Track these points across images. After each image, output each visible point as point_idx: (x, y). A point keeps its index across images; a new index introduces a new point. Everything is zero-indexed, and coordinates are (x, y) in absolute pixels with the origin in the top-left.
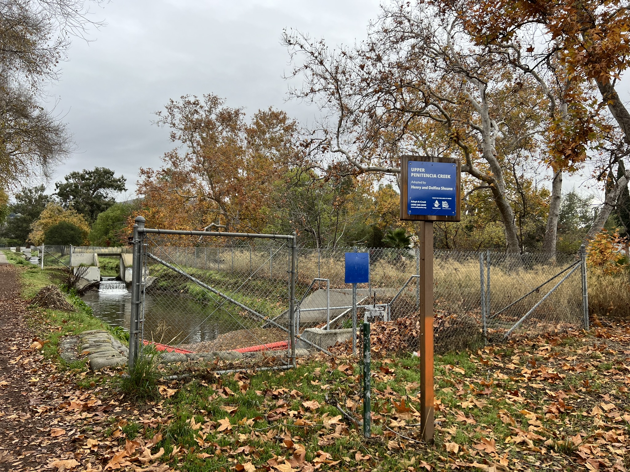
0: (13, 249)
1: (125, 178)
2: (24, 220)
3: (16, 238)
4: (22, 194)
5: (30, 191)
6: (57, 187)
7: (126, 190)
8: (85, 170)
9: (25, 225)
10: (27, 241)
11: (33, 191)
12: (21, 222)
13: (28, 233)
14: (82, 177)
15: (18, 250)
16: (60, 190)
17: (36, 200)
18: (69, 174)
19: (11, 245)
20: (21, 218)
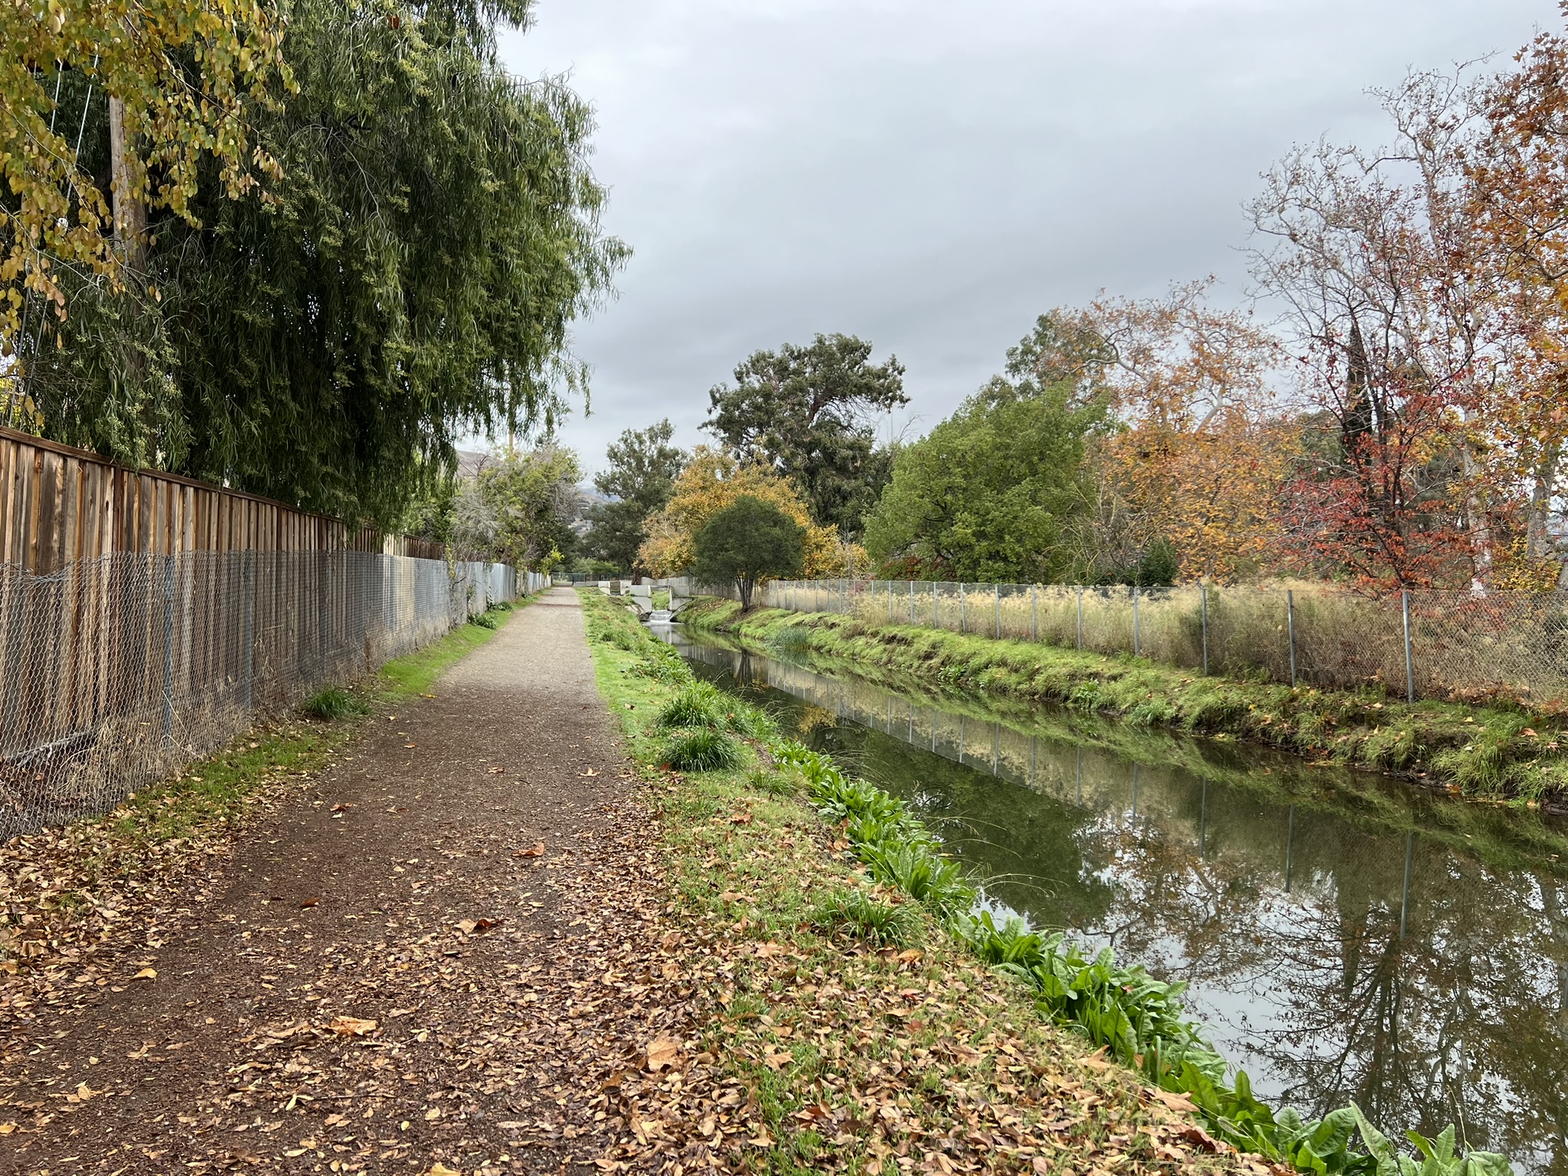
0: (604, 586)
1: (900, 364)
2: (627, 512)
3: (612, 557)
4: (622, 446)
5: (638, 437)
6: (715, 402)
7: (903, 401)
8: (787, 348)
9: (629, 525)
10: (634, 565)
11: (646, 438)
12: (621, 517)
13: (636, 546)
14: (782, 370)
15: (615, 590)
16: (725, 409)
17: (652, 463)
18: (745, 360)
19: (599, 575)
20: (621, 506)
